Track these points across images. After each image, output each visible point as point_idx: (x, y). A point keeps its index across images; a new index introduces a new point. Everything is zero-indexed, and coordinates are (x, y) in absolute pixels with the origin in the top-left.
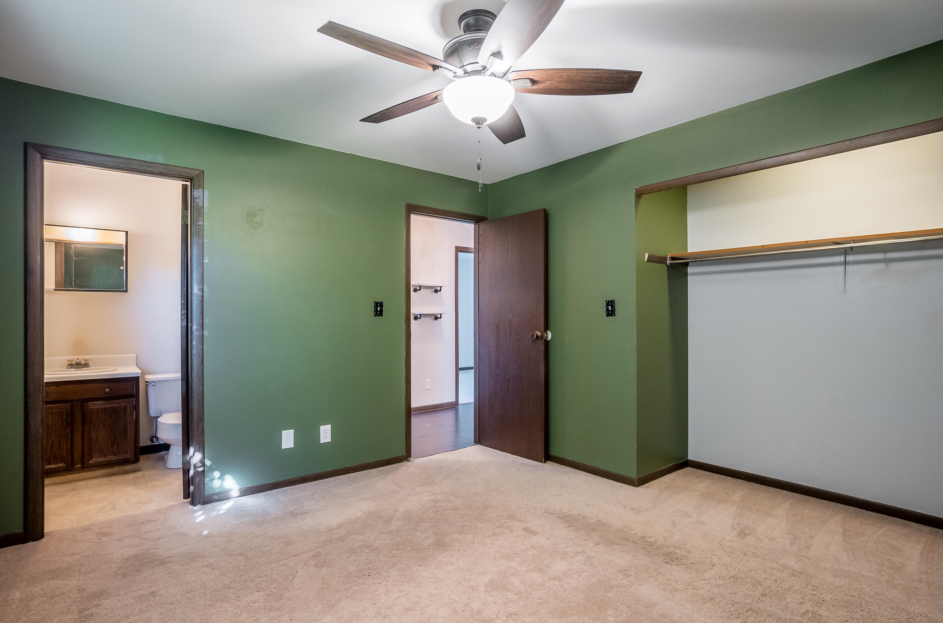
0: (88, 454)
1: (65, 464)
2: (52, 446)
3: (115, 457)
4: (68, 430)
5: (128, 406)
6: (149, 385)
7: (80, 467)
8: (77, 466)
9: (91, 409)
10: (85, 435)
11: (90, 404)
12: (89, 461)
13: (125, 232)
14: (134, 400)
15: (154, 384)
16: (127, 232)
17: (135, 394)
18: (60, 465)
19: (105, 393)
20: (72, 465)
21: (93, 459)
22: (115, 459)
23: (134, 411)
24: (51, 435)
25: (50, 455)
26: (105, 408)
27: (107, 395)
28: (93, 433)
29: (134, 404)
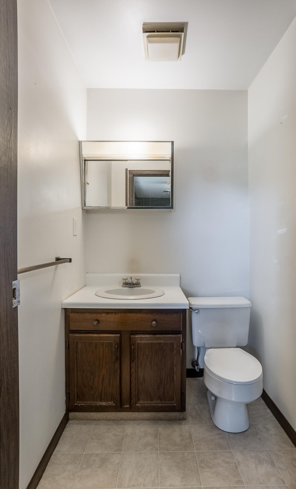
0: (135, 396)
1: (115, 404)
2: (103, 381)
3: (162, 403)
4: (117, 365)
5: (175, 344)
6: (193, 312)
7: (128, 407)
8: (125, 406)
9: (138, 343)
10: (133, 373)
11: (137, 338)
12: (136, 404)
13: (171, 143)
14: (180, 337)
15: (198, 312)
16: (173, 142)
17: (181, 330)
18: (109, 403)
19: (152, 326)
20: (121, 405)
21: (140, 401)
22: (160, 405)
23: (181, 350)
24: (102, 368)
25: (102, 390)
26: (152, 343)
27: (153, 329)
28: (140, 371)
29: (181, 341)
